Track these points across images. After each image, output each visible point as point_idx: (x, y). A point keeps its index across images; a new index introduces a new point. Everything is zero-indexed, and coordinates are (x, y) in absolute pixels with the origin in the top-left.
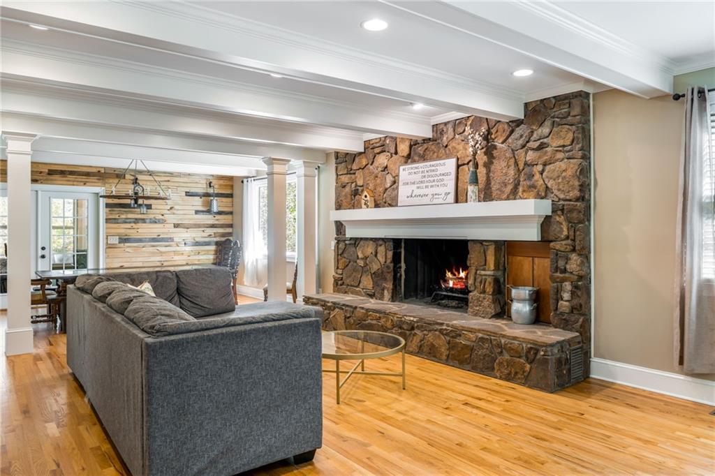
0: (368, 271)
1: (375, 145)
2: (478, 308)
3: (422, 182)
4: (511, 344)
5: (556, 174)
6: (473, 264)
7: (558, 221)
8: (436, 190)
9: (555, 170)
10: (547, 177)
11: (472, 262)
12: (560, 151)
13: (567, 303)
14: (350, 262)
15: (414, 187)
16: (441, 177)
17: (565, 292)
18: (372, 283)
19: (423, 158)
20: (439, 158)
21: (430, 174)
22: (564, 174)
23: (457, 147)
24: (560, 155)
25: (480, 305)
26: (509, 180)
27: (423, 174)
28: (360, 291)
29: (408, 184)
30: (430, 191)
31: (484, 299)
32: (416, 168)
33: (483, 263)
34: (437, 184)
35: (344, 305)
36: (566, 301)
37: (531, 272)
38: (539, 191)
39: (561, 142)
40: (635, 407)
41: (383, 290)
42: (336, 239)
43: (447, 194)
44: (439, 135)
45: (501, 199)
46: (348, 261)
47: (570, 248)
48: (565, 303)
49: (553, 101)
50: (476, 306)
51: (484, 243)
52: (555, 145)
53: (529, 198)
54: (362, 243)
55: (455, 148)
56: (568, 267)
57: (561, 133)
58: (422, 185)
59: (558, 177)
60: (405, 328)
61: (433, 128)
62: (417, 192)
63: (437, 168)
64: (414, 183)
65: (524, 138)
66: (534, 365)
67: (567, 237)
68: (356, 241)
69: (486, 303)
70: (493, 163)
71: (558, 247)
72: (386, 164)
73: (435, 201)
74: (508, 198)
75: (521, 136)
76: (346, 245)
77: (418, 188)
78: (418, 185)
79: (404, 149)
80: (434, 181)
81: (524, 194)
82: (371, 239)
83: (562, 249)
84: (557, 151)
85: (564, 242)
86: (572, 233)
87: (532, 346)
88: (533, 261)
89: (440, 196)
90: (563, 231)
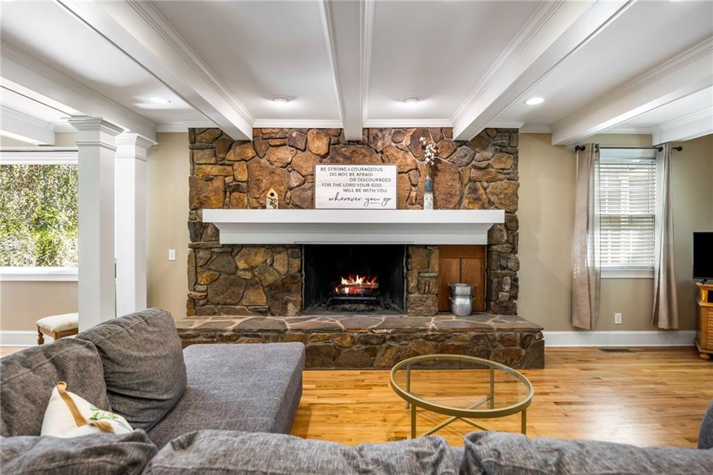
0: (257, 283)
1: (273, 135)
2: (420, 308)
3: (351, 185)
4: (508, 335)
5: (499, 191)
6: (415, 267)
7: (499, 229)
8: (370, 195)
9: (497, 188)
10: (491, 193)
11: (413, 265)
12: (501, 173)
13: (507, 294)
14: (220, 275)
15: (340, 189)
16: (378, 183)
17: (506, 284)
18: (265, 298)
19: (349, 160)
20: (372, 163)
21: (361, 177)
22: (506, 192)
23: (396, 154)
24: (501, 176)
25: (422, 305)
26: (456, 192)
27: (352, 177)
28: (244, 309)
29: (329, 185)
30: (363, 195)
31: (427, 298)
32: (341, 169)
33: (427, 266)
34: (373, 188)
35: (260, 330)
36: (507, 292)
37: (459, 271)
38: (483, 203)
39: (502, 166)
40: (585, 361)
41: (286, 303)
42: (191, 246)
43: (387, 200)
44: (372, 140)
45: (448, 208)
46: (218, 273)
47: (509, 250)
48: (505, 294)
49: (495, 132)
50: (419, 307)
51: (429, 248)
52: (497, 167)
53: (474, 209)
54: (244, 250)
55: (394, 156)
56: (509, 264)
57: (503, 159)
58: (351, 188)
59: (501, 193)
60: (375, 342)
61: (363, 131)
62: (343, 194)
63: (373, 172)
64: (339, 185)
65: (468, 157)
66: (529, 349)
67: (507, 241)
68: (233, 249)
69: (430, 302)
70: (437, 175)
71: (499, 249)
72: (290, 160)
73: (370, 206)
74: (454, 208)
75: (466, 155)
76: (212, 253)
77: (345, 190)
78: (346, 188)
79: (320, 146)
80: (368, 185)
81: (470, 205)
82: (263, 246)
83: (503, 251)
84: (498, 172)
85: (505, 246)
86: (511, 238)
87: (528, 333)
88: (461, 262)
89: (377, 201)
90: (503, 237)
